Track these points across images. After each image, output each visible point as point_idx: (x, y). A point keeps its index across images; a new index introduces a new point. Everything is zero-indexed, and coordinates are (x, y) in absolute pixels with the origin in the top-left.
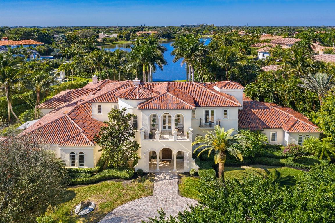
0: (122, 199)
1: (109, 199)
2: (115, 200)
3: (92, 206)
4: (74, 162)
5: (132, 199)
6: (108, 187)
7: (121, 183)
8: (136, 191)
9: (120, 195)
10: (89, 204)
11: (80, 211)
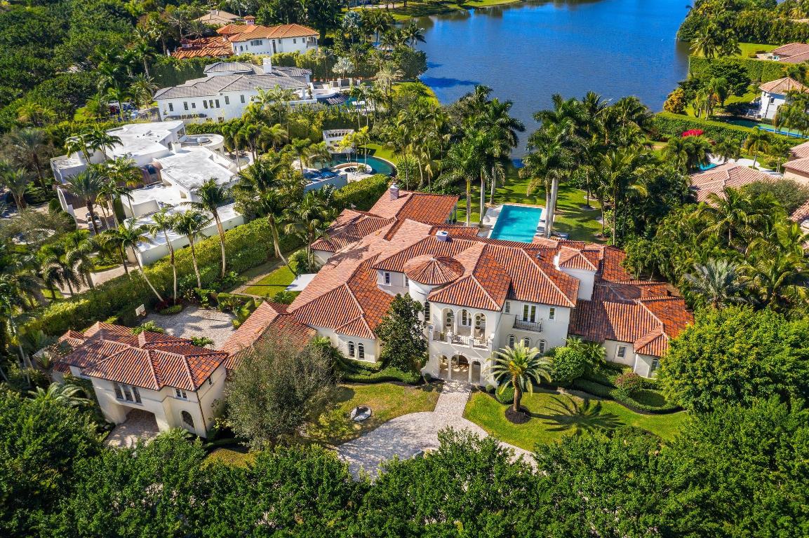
0: (400, 410)
1: (387, 407)
2: (393, 410)
3: (368, 413)
4: (353, 352)
5: (410, 412)
6: (388, 391)
7: (403, 387)
8: (417, 402)
9: (399, 404)
10: (366, 409)
11: (356, 416)
